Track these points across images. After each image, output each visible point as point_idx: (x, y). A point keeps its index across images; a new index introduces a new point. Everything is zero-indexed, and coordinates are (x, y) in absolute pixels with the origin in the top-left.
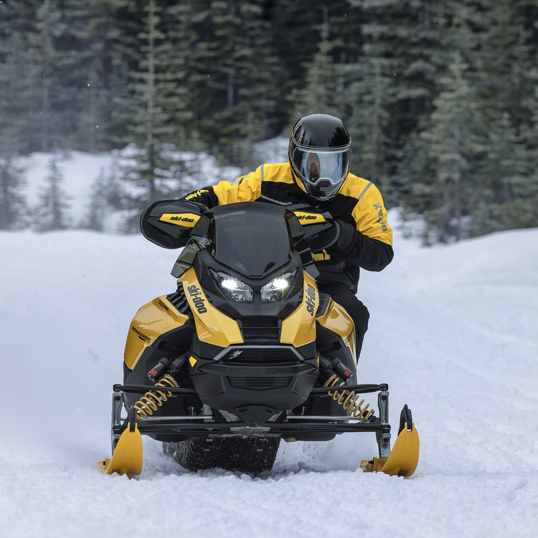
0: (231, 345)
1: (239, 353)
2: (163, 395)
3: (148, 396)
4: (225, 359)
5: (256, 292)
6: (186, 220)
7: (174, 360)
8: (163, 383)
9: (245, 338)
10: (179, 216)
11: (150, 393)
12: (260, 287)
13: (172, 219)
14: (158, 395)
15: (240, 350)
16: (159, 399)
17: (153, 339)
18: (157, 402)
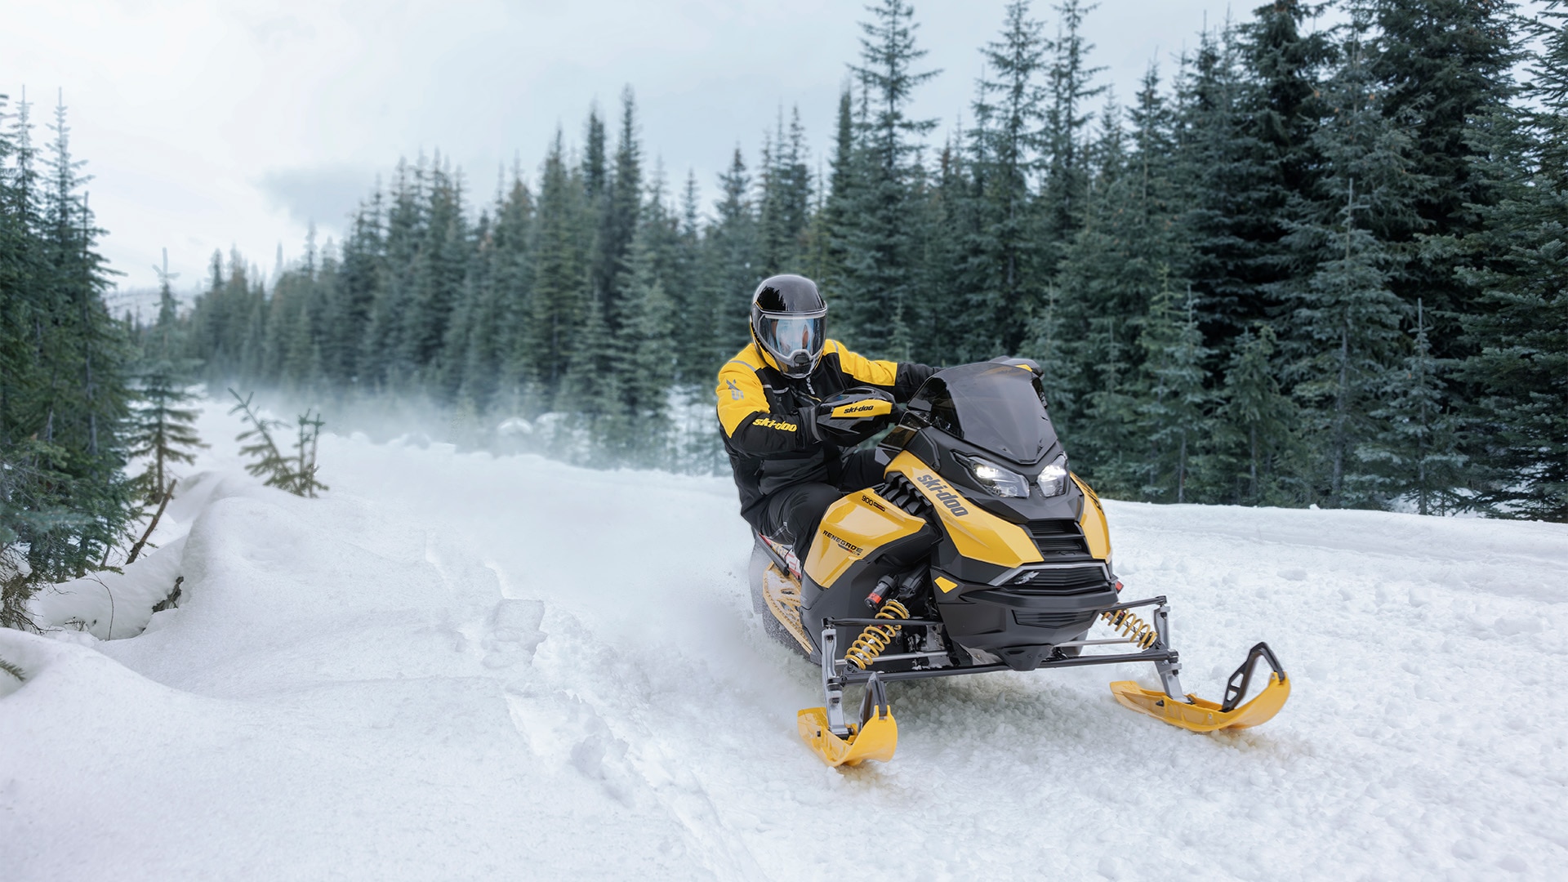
0: (1024, 564)
1: (1033, 575)
2: (891, 628)
3: (869, 632)
4: (1010, 585)
5: (1033, 483)
6: (863, 409)
7: (904, 579)
8: (887, 611)
9: (1044, 552)
10: (853, 406)
11: (870, 628)
12: (1036, 477)
13: (847, 411)
14: (885, 629)
15: (1035, 571)
16: (886, 635)
17: (867, 550)
18: (882, 638)
